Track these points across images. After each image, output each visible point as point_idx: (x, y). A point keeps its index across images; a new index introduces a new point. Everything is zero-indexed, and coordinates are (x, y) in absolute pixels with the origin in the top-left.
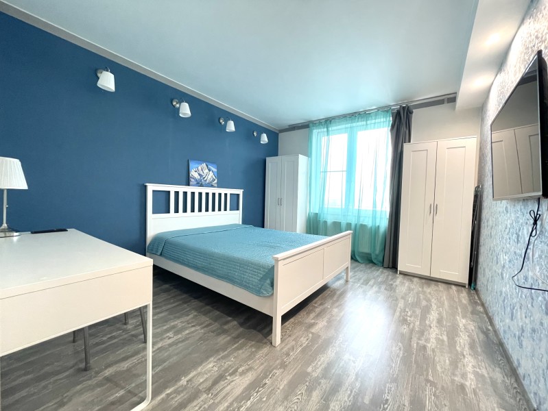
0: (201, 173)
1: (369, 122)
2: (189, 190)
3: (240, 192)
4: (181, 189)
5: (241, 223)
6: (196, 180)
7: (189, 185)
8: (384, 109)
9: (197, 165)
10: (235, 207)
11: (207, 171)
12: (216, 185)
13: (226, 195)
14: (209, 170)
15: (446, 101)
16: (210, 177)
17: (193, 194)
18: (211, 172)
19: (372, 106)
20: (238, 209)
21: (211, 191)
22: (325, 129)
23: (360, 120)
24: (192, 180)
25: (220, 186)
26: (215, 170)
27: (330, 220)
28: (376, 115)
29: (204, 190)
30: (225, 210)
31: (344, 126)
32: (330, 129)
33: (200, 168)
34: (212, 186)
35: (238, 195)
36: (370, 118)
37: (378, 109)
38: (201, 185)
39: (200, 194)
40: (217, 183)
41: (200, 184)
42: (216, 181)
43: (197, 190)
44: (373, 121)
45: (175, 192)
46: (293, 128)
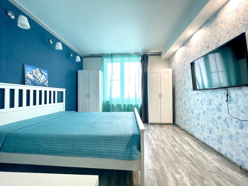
0: (35, 75)
1: (131, 59)
2: (25, 88)
3: (63, 90)
4: (17, 87)
5: (64, 110)
6: (32, 81)
7: (24, 84)
8: (137, 54)
9: (31, 69)
10: (60, 100)
11: (40, 74)
12: (47, 85)
13: (54, 92)
14: (42, 74)
15: (158, 55)
16: (42, 79)
17: (28, 92)
18: (43, 75)
19: (132, 52)
20: (62, 101)
21: (43, 89)
22: (111, 59)
23: (127, 57)
24: (28, 80)
25: (50, 85)
26: (46, 74)
27: (115, 104)
28: (134, 56)
29: (38, 89)
30: (54, 102)
31: (120, 59)
32: (113, 59)
33: (34, 72)
34: (44, 86)
35: (62, 92)
36: (131, 57)
37: (135, 53)
38: (35, 85)
39: (35, 92)
40: (48, 84)
41: (34, 83)
42: (47, 82)
43: (32, 88)
44: (133, 59)
45: (10, 89)
46: (92, 56)
